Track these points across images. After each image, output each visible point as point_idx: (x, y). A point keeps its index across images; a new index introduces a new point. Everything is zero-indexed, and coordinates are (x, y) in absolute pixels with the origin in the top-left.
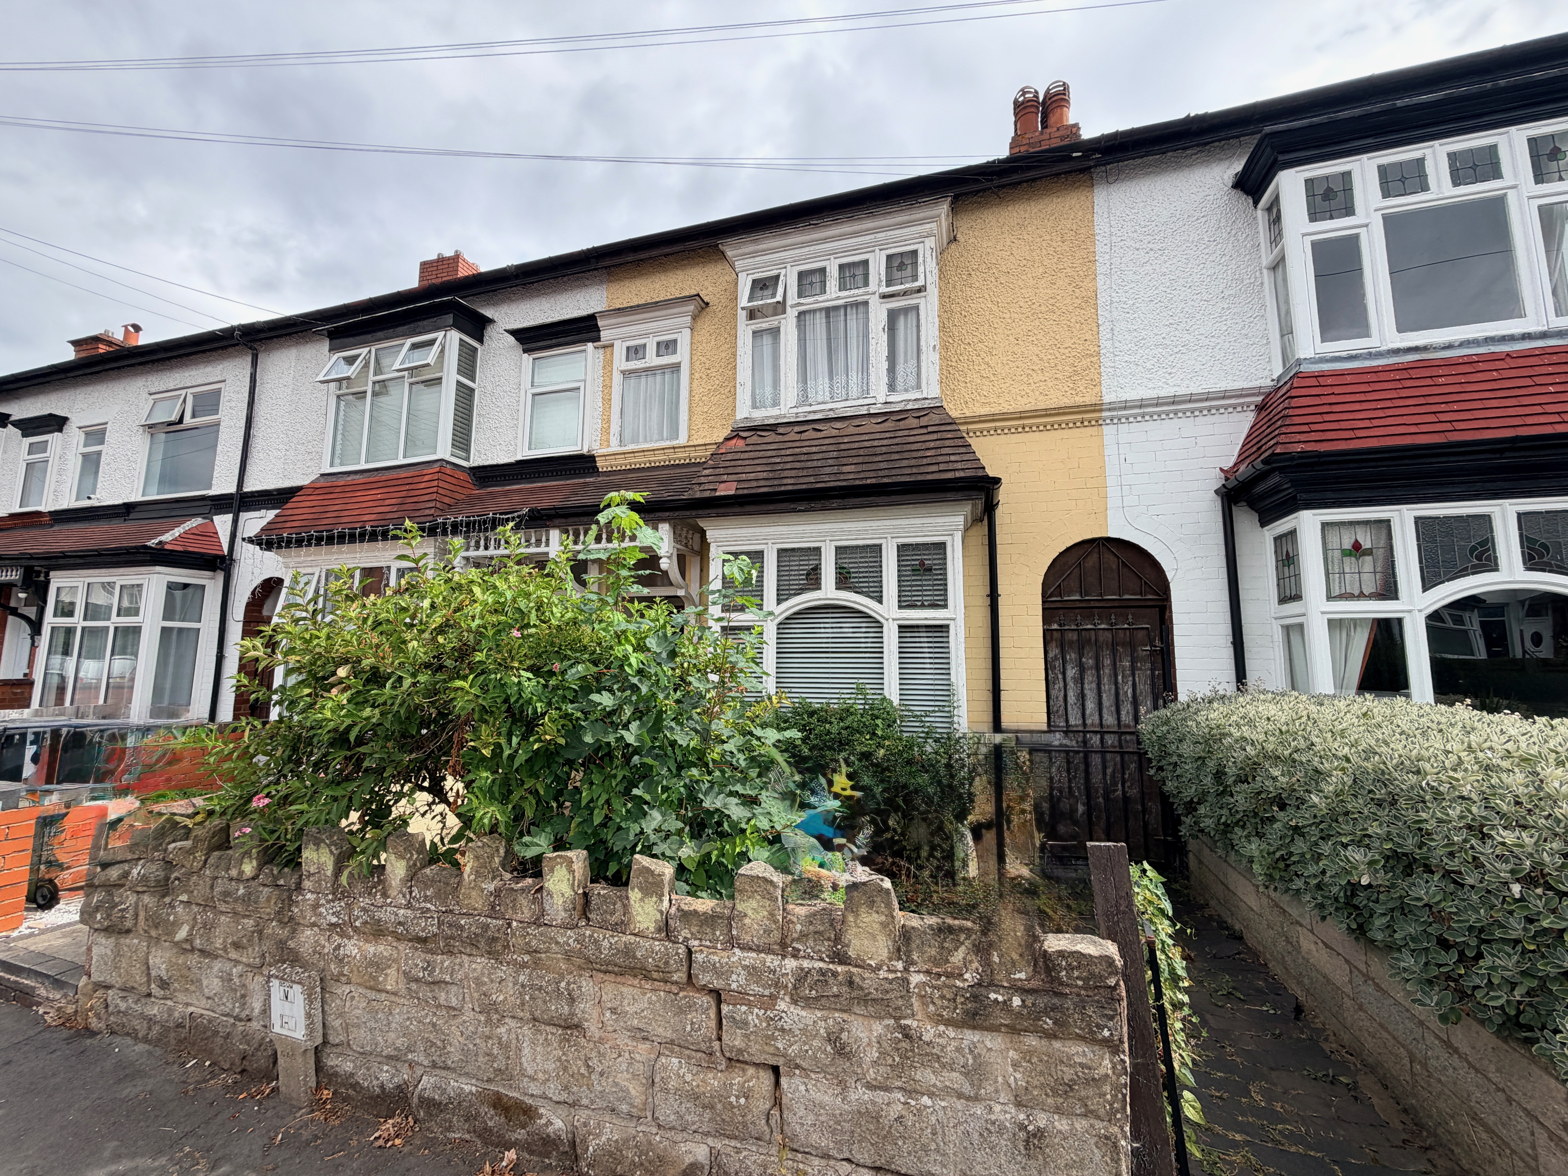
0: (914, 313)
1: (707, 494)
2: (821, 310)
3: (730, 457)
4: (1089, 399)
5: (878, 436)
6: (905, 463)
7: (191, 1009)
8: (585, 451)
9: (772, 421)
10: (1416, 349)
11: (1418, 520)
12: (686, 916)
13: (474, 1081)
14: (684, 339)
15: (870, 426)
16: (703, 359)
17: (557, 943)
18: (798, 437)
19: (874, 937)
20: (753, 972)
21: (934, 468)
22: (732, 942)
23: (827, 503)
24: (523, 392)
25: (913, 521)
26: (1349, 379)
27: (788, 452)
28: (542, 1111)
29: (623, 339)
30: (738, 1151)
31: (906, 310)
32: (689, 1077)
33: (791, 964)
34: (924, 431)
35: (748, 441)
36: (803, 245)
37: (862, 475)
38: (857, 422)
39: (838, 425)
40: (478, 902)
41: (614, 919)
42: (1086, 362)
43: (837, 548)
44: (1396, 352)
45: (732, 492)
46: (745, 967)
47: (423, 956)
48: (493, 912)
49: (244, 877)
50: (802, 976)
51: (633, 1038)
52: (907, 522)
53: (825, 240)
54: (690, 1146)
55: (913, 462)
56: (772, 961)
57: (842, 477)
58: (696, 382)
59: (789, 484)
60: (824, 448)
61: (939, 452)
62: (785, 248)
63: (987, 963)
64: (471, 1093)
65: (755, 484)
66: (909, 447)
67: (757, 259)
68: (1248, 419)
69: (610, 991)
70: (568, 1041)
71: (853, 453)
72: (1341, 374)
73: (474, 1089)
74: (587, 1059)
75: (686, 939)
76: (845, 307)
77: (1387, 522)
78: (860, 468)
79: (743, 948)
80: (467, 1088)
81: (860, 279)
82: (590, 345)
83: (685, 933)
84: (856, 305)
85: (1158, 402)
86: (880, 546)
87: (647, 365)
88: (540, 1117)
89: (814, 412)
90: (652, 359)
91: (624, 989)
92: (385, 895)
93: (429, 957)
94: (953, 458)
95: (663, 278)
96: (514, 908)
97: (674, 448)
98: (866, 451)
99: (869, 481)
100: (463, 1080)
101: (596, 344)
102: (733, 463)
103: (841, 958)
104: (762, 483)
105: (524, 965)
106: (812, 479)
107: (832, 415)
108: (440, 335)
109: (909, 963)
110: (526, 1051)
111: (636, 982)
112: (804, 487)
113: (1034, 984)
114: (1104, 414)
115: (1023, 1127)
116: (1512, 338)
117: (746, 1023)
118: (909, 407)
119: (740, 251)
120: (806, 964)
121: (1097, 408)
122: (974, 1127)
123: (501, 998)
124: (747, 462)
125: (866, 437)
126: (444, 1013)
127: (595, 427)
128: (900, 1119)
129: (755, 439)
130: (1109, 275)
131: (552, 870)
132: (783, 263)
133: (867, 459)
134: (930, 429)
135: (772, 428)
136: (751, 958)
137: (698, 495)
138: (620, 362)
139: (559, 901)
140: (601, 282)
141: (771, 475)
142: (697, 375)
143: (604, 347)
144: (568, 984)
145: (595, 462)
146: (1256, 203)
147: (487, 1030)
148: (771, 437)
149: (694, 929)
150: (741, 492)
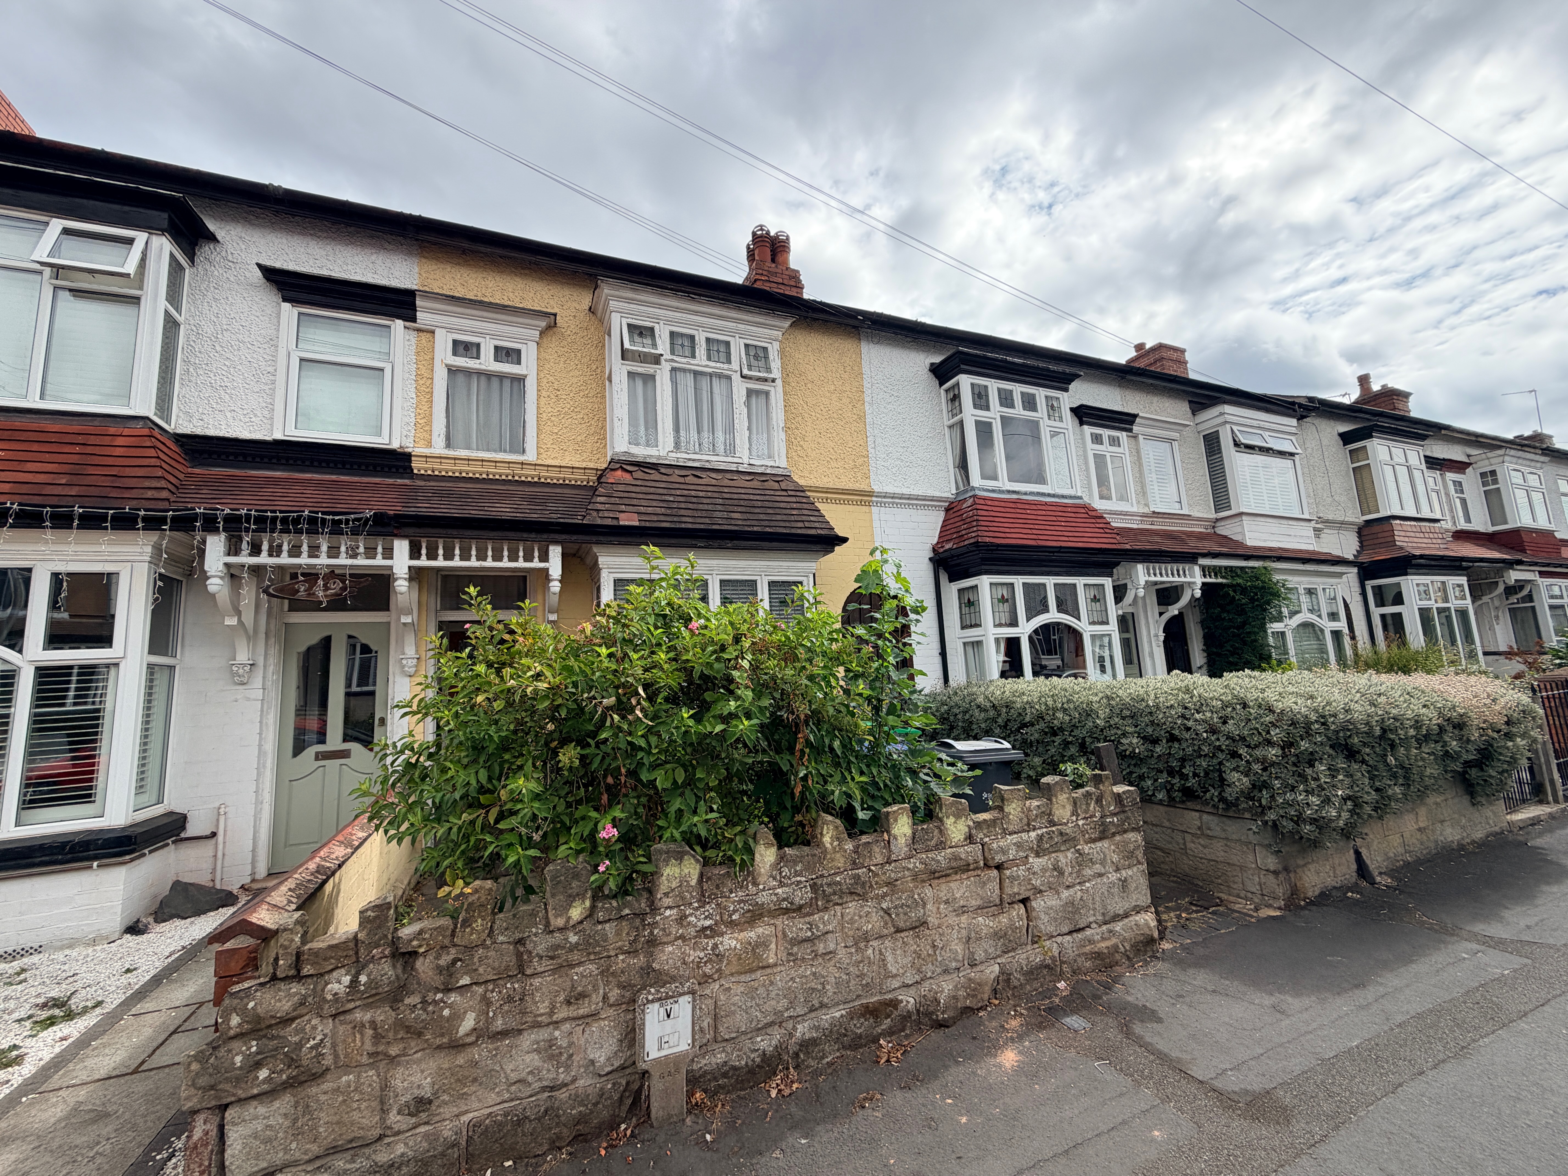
0: (764, 396)
1: (609, 522)
2: (690, 371)
3: (621, 488)
4: (863, 486)
5: (751, 491)
6: (779, 517)
7: (466, 1118)
8: (395, 445)
9: (654, 461)
10: (1014, 492)
11: (1024, 584)
12: (978, 825)
13: (841, 1007)
14: (529, 353)
15: (741, 481)
16: (551, 378)
17: (908, 869)
18: (682, 480)
19: (1064, 806)
20: (1019, 846)
21: (800, 525)
22: (1005, 832)
23: (722, 543)
24: (282, 353)
25: (781, 563)
26: (996, 503)
27: (678, 492)
28: (900, 997)
29: (450, 330)
30: (1014, 957)
31: (758, 392)
32: (991, 924)
33: (1033, 834)
34: (784, 493)
35: (635, 475)
36: (677, 309)
37: (748, 523)
38: (729, 476)
39: (714, 475)
40: (840, 862)
41: (933, 843)
42: (861, 460)
43: (721, 581)
44: (1009, 492)
45: (637, 524)
46: (1015, 844)
47: (802, 920)
48: (855, 865)
49: (571, 923)
50: (1040, 838)
51: (957, 915)
52: (777, 563)
53: (696, 313)
54: (991, 969)
55: (785, 518)
56: (1024, 836)
57: (733, 522)
58: (543, 401)
59: (688, 523)
60: (709, 494)
61: (801, 512)
62: (661, 306)
63: (1101, 806)
64: (842, 1016)
65: (655, 518)
66: (777, 505)
67: (632, 306)
68: (941, 516)
69: (944, 889)
70: (918, 936)
71: (736, 503)
72: (992, 499)
73: (843, 1012)
74: (934, 941)
75: (981, 839)
76: (711, 375)
77: (1012, 584)
78: (745, 516)
79: (1010, 834)
80: (838, 1014)
81: (723, 357)
82: (399, 323)
83: (981, 835)
84: (720, 376)
85: (902, 497)
86: (755, 581)
87: (483, 367)
88: (902, 1001)
89: (694, 460)
90: (487, 362)
91: (952, 885)
92: (755, 884)
93: (807, 919)
94: (812, 518)
95: (498, 278)
96: (870, 857)
97: (522, 464)
98: (746, 503)
99: (755, 529)
100: (833, 1010)
101: (408, 324)
102: (626, 495)
103: (1052, 823)
104: (662, 518)
105: (885, 895)
106: (707, 521)
107: (708, 465)
108: (141, 237)
109: (1078, 815)
110: (890, 958)
111: (958, 877)
112: (702, 527)
113: (1117, 810)
114: (874, 499)
115: (1120, 880)
116: (1043, 494)
117: (1019, 876)
118: (768, 471)
119: (617, 293)
120: (1039, 832)
121: (871, 494)
122: (1105, 889)
123: (870, 926)
124: (641, 496)
125: (743, 491)
126: (820, 960)
127: (407, 420)
128: (1081, 899)
129: (639, 474)
130: (872, 404)
131: (896, 820)
132: (658, 319)
133: (748, 510)
134: (790, 493)
135: (655, 466)
136: (1015, 838)
137: (599, 522)
138: (444, 354)
139: (902, 841)
140: (410, 254)
141: (669, 512)
142: (544, 393)
143: (419, 330)
144: (919, 895)
145: (410, 461)
146: (941, 385)
147: (859, 958)
148: (655, 476)
149: (985, 831)
150: (643, 524)
